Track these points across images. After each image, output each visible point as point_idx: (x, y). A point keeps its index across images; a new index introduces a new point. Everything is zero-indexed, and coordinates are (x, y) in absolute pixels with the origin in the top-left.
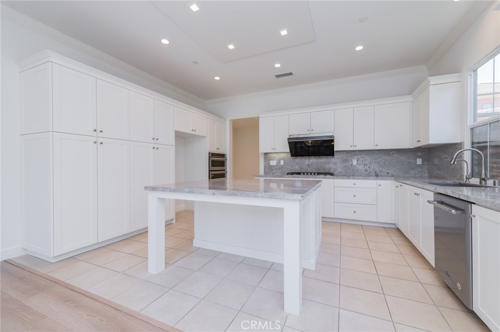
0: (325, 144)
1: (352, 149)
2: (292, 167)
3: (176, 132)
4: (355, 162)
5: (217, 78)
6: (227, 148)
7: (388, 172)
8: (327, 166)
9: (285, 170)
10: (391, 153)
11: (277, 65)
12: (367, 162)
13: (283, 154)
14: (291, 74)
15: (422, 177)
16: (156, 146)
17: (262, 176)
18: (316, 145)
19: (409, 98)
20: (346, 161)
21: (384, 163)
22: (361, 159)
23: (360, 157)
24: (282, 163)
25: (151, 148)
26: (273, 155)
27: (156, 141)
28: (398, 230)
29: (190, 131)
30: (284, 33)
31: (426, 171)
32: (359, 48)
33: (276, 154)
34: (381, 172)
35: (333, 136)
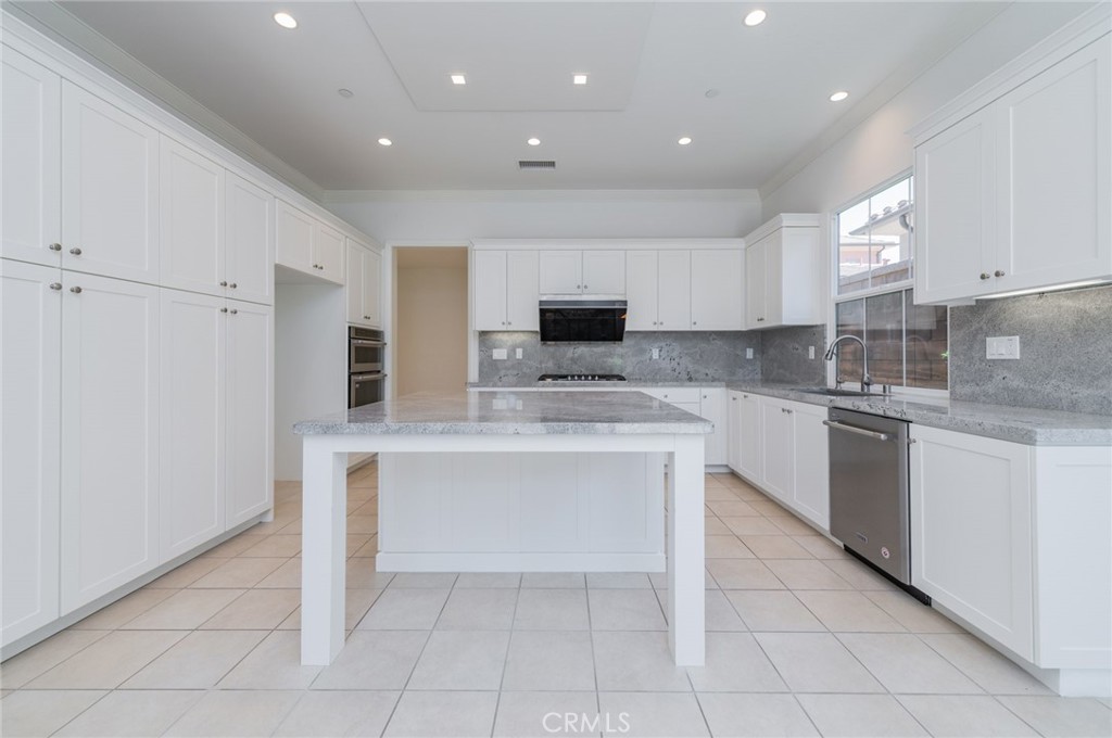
0: (600, 318)
1: (655, 329)
2: (541, 363)
3: (279, 269)
4: (655, 354)
5: (385, 142)
6: (386, 322)
7: (707, 371)
8: (609, 362)
9: (524, 370)
10: (711, 338)
11: (534, 142)
12: (675, 354)
13: (522, 335)
14: (552, 164)
15: (753, 380)
16: (231, 306)
17: (474, 385)
18: (583, 317)
19: (740, 243)
20: (642, 351)
21: (701, 356)
22: (665, 349)
23: (663, 344)
24: (519, 354)
25: (218, 311)
26: (500, 336)
27: (229, 292)
28: (734, 475)
29: (307, 268)
30: (580, 80)
31: (759, 370)
32: (685, 141)
33: (506, 334)
34: (697, 372)
35: (625, 303)
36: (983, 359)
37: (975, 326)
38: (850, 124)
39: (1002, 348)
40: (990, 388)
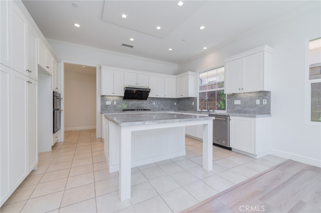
1: (157, 97)
2: (122, 106)
4: (154, 103)
5: (77, 25)
6: (61, 91)
8: (142, 106)
9: (117, 108)
10: (167, 100)
11: (132, 39)
12: (159, 104)
13: (116, 97)
14: (132, 47)
19: (175, 77)
20: (151, 103)
21: (165, 104)
22: (157, 102)
24: (115, 103)
26: (108, 97)
31: (177, 108)
32: (170, 49)
33: (111, 97)
34: (164, 108)
35: (150, 89)
36: (234, 104)
37: (232, 98)
38: (204, 54)
39: (237, 102)
40: (235, 110)
